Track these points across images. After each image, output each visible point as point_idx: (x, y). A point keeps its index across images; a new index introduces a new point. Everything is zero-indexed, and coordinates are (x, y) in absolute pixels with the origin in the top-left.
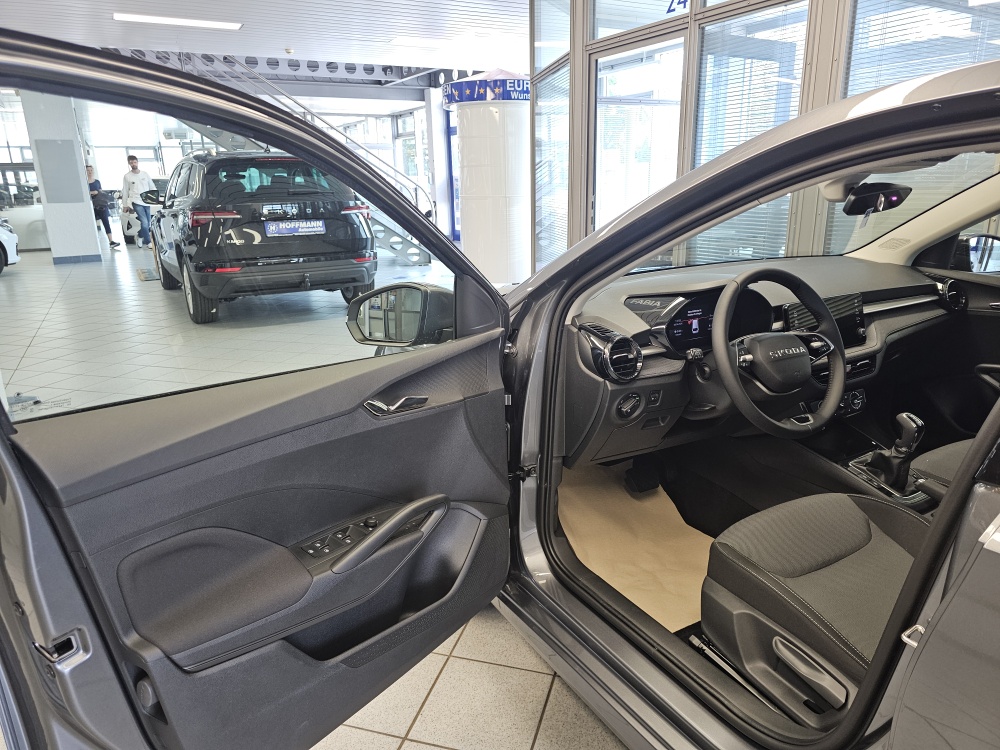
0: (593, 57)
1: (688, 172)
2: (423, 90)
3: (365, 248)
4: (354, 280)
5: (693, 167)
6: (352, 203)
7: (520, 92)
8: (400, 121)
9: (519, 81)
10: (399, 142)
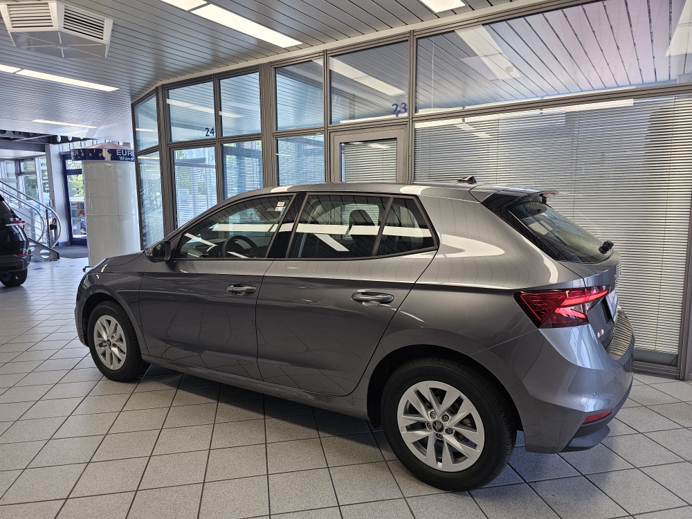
0: (172, 150)
1: (222, 201)
2: (44, 145)
3: (23, 247)
4: (15, 268)
5: (224, 199)
6: (12, 219)
7: (125, 157)
8: (22, 164)
9: (124, 151)
10: (21, 178)
